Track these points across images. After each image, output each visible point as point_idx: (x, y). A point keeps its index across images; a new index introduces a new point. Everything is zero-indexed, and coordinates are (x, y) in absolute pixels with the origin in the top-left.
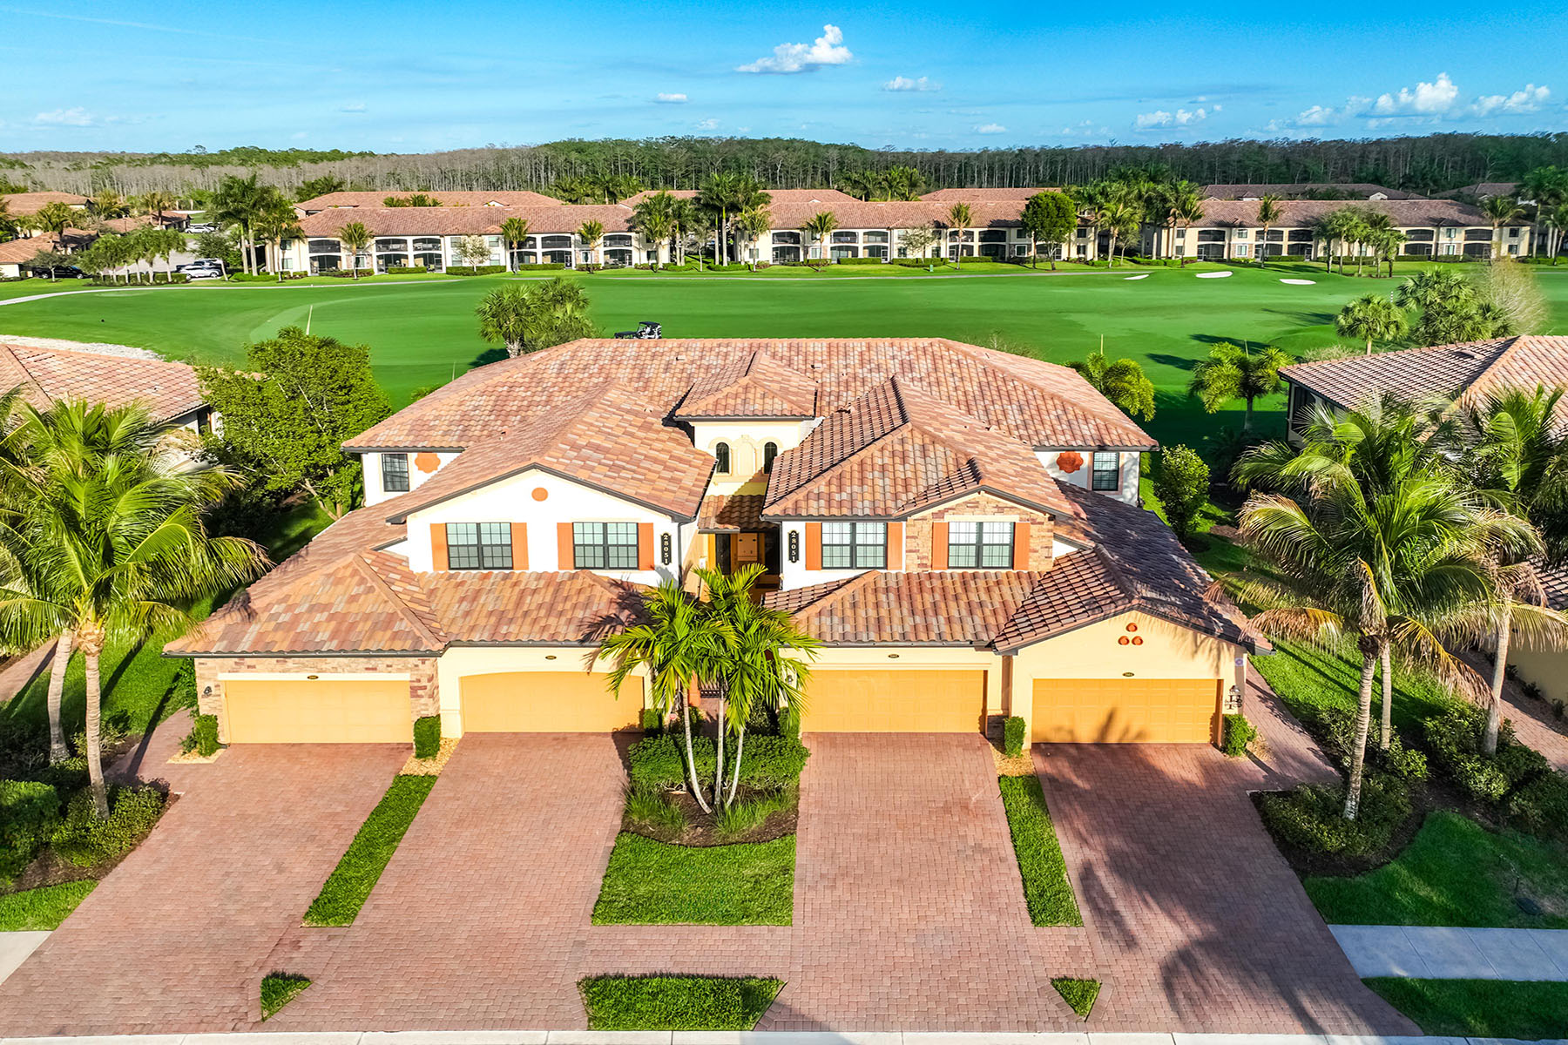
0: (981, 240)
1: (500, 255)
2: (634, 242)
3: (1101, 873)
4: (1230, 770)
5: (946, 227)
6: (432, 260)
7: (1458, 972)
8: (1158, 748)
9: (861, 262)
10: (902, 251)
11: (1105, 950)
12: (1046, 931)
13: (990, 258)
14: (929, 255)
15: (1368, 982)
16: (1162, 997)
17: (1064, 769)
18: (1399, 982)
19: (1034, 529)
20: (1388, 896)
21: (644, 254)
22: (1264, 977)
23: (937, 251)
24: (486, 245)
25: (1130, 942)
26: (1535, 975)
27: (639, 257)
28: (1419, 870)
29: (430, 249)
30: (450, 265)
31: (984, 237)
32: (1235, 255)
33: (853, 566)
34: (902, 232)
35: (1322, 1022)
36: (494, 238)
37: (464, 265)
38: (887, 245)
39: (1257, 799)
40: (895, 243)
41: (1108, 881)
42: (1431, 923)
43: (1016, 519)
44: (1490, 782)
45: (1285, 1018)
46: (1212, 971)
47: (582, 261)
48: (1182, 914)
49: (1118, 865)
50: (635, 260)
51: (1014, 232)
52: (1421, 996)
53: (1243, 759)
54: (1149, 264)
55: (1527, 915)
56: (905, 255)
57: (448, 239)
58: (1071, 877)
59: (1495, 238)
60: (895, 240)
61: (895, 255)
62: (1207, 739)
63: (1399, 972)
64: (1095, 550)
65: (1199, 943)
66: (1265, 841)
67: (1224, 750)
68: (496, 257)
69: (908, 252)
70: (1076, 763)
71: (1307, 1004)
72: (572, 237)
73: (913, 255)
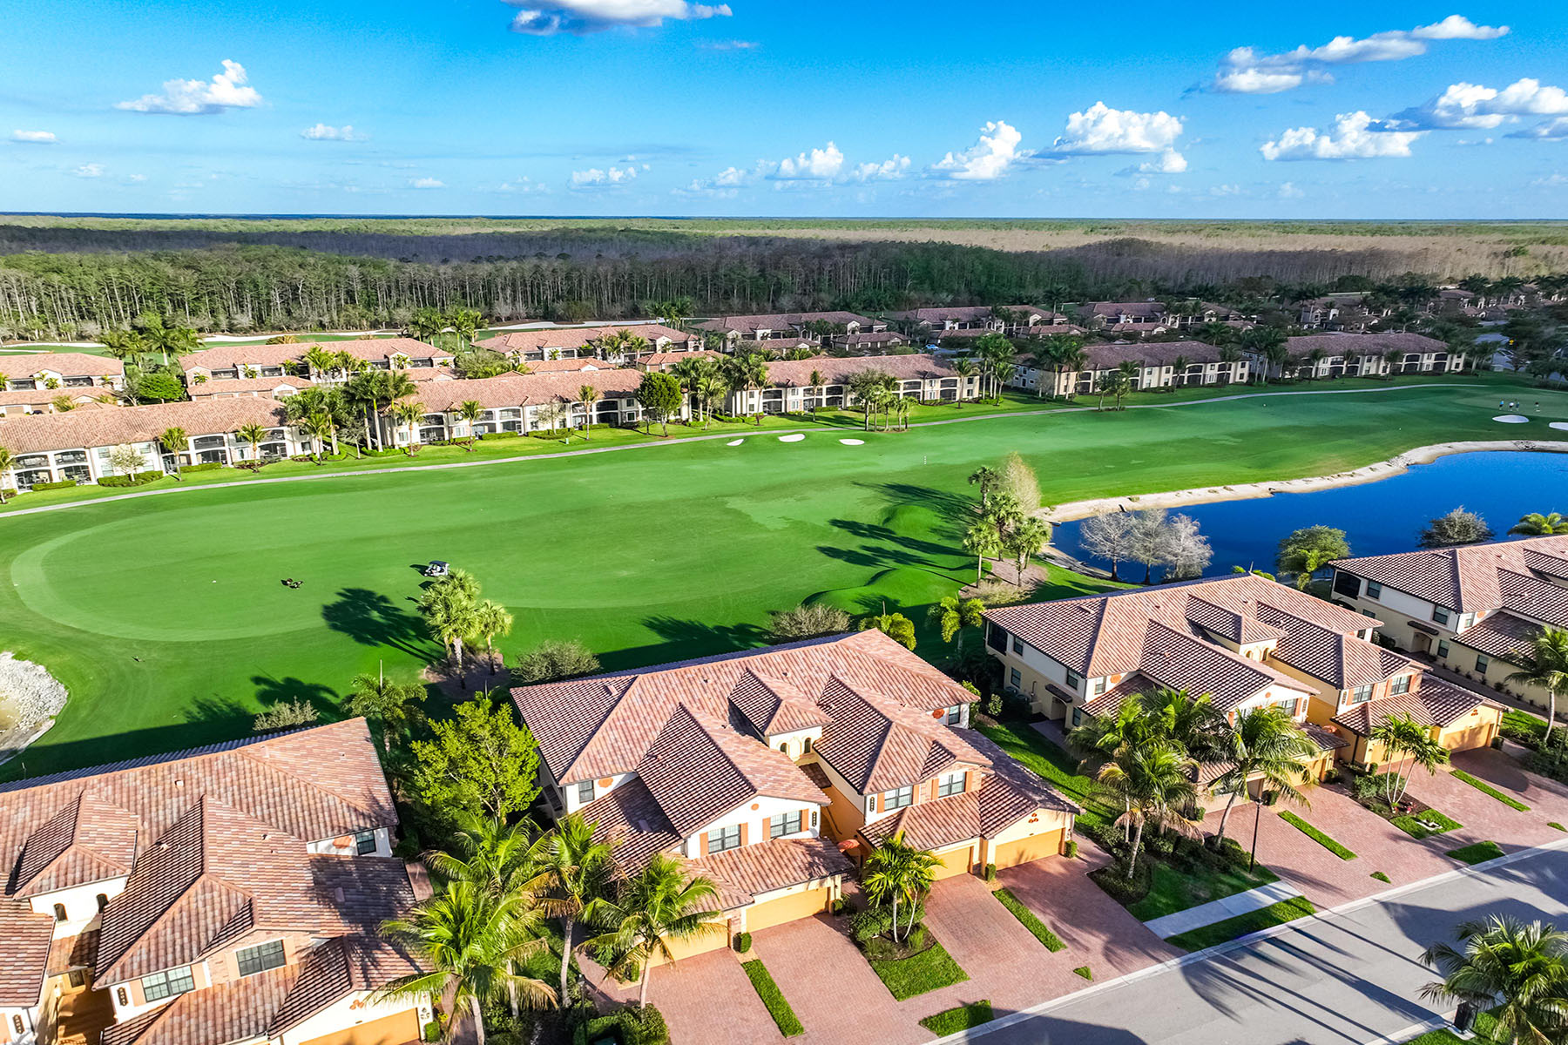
0: (598, 409)
1: (155, 461)
2: (287, 436)
3: (1059, 924)
4: (1073, 864)
5: (569, 402)
6: (77, 471)
7: (1187, 929)
8: (1039, 860)
9: (500, 437)
10: (534, 424)
11: (1081, 954)
12: (1056, 953)
13: (607, 425)
14: (557, 426)
15: (1166, 940)
16: (1110, 966)
17: (1011, 882)
18: (1173, 937)
19: (974, 773)
20: (1155, 906)
21: (299, 446)
22: (1135, 949)
23: (564, 422)
24: (138, 454)
25: (1087, 949)
26: (1210, 922)
27: (293, 448)
28: (1161, 893)
29: (73, 461)
30: (100, 475)
31: (601, 407)
32: (790, 410)
33: (897, 807)
34: (533, 408)
35: (1161, 959)
36: (145, 445)
37: (117, 474)
38: (521, 419)
39: (1091, 875)
40: (527, 417)
41: (1065, 927)
42: (1173, 912)
43: (966, 769)
44: (1168, 848)
45: (1149, 961)
46: (1119, 952)
47: (237, 458)
48: (1097, 933)
49: (1063, 919)
50: (290, 452)
51: (624, 402)
52: (1182, 940)
53: (1075, 858)
54: (730, 421)
55: (1198, 901)
56: (537, 427)
57: (95, 451)
58: (1050, 929)
59: (958, 385)
60: (528, 415)
61: (529, 429)
62: (1057, 852)
63: (1173, 934)
64: (996, 775)
65: (1108, 942)
66: (1104, 895)
67: (1066, 855)
68: (150, 463)
69: (540, 424)
70: (1015, 877)
71: (1152, 953)
72: (225, 437)
73: (544, 427)
